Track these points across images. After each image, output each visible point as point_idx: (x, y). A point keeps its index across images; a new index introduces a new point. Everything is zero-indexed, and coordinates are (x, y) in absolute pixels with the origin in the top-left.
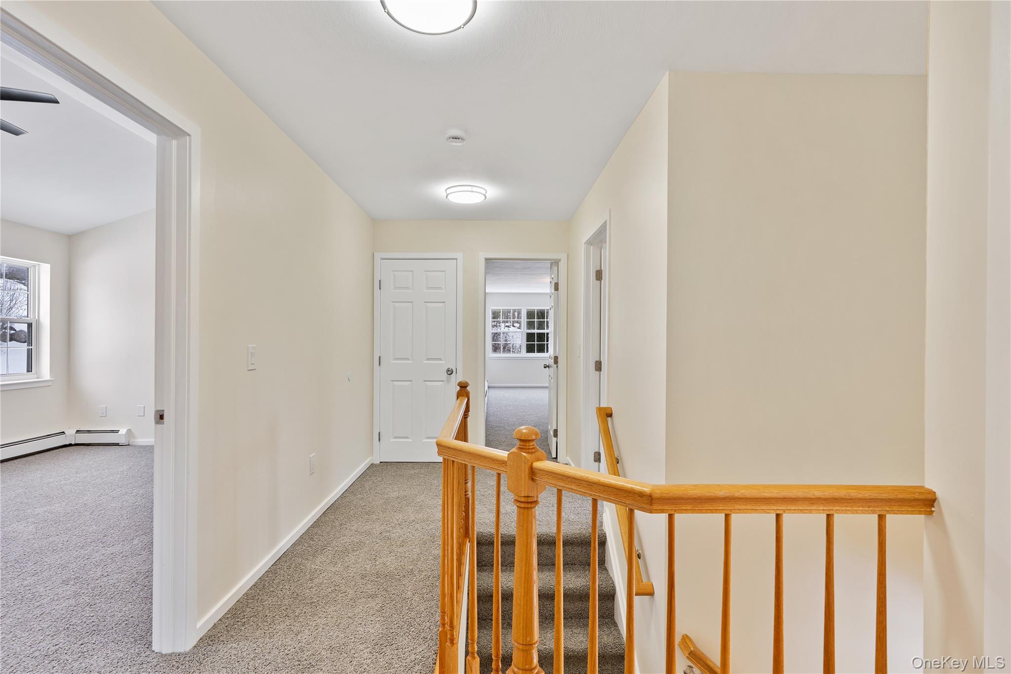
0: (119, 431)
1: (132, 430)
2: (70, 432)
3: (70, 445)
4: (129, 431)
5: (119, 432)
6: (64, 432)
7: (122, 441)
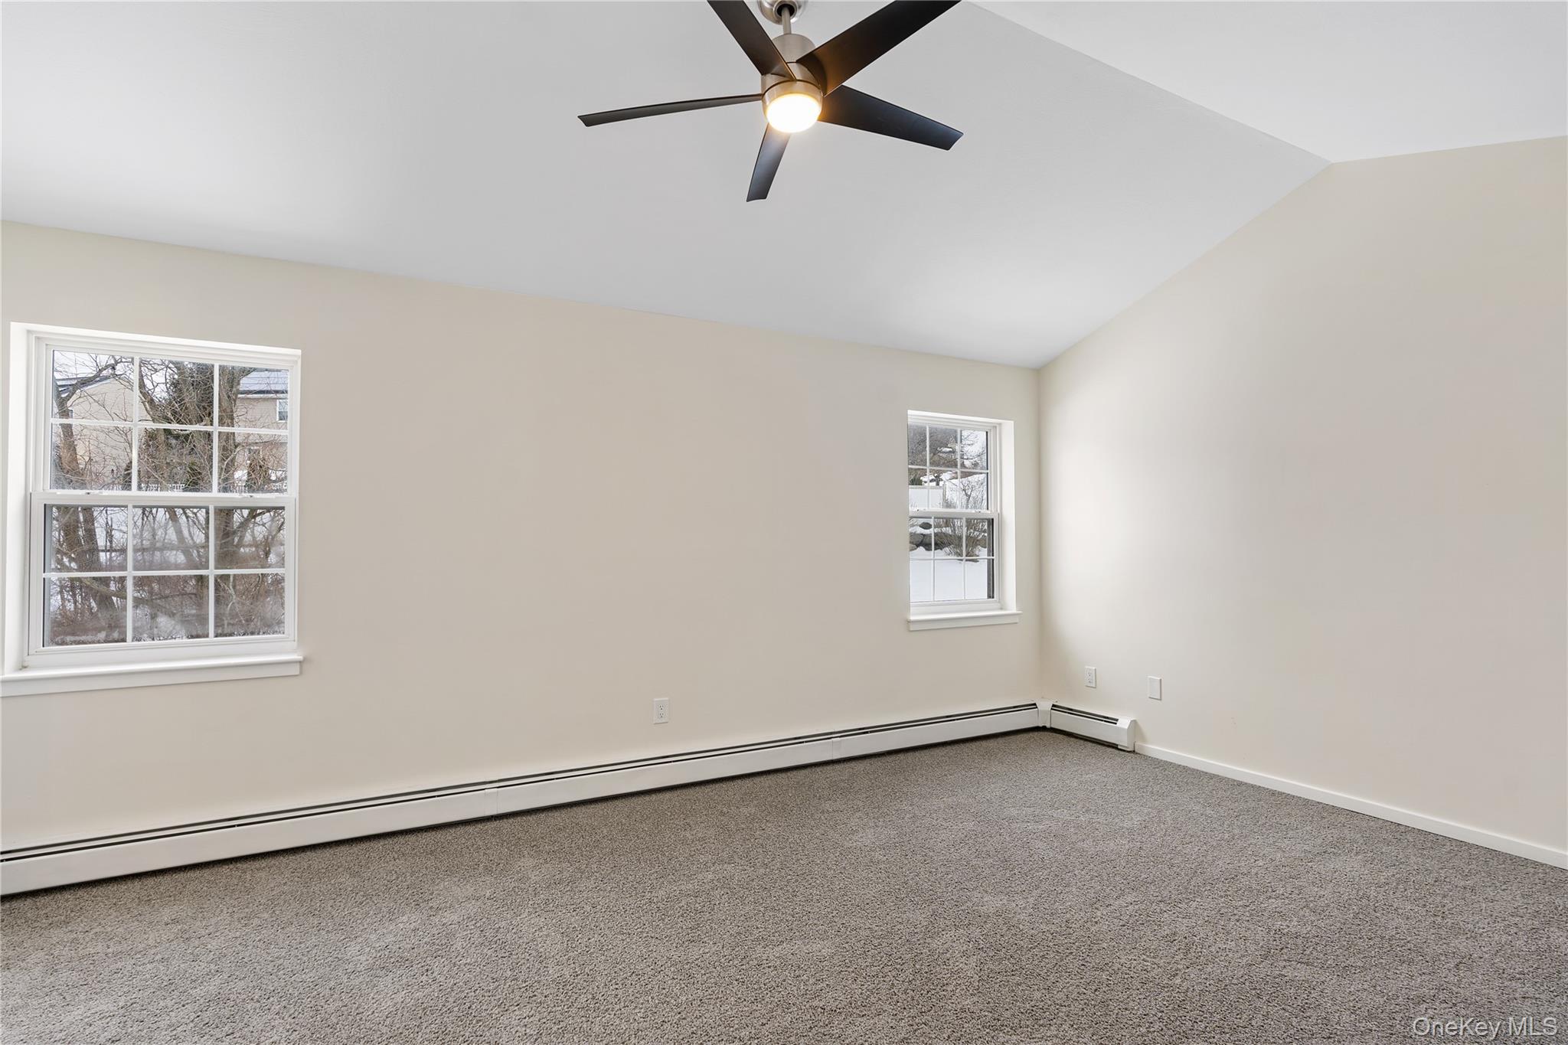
0: (1117, 720)
1: (1139, 723)
2: (1045, 705)
3: (1044, 729)
4: (1134, 723)
5: (1118, 723)
6: (1035, 704)
7: (1123, 742)
